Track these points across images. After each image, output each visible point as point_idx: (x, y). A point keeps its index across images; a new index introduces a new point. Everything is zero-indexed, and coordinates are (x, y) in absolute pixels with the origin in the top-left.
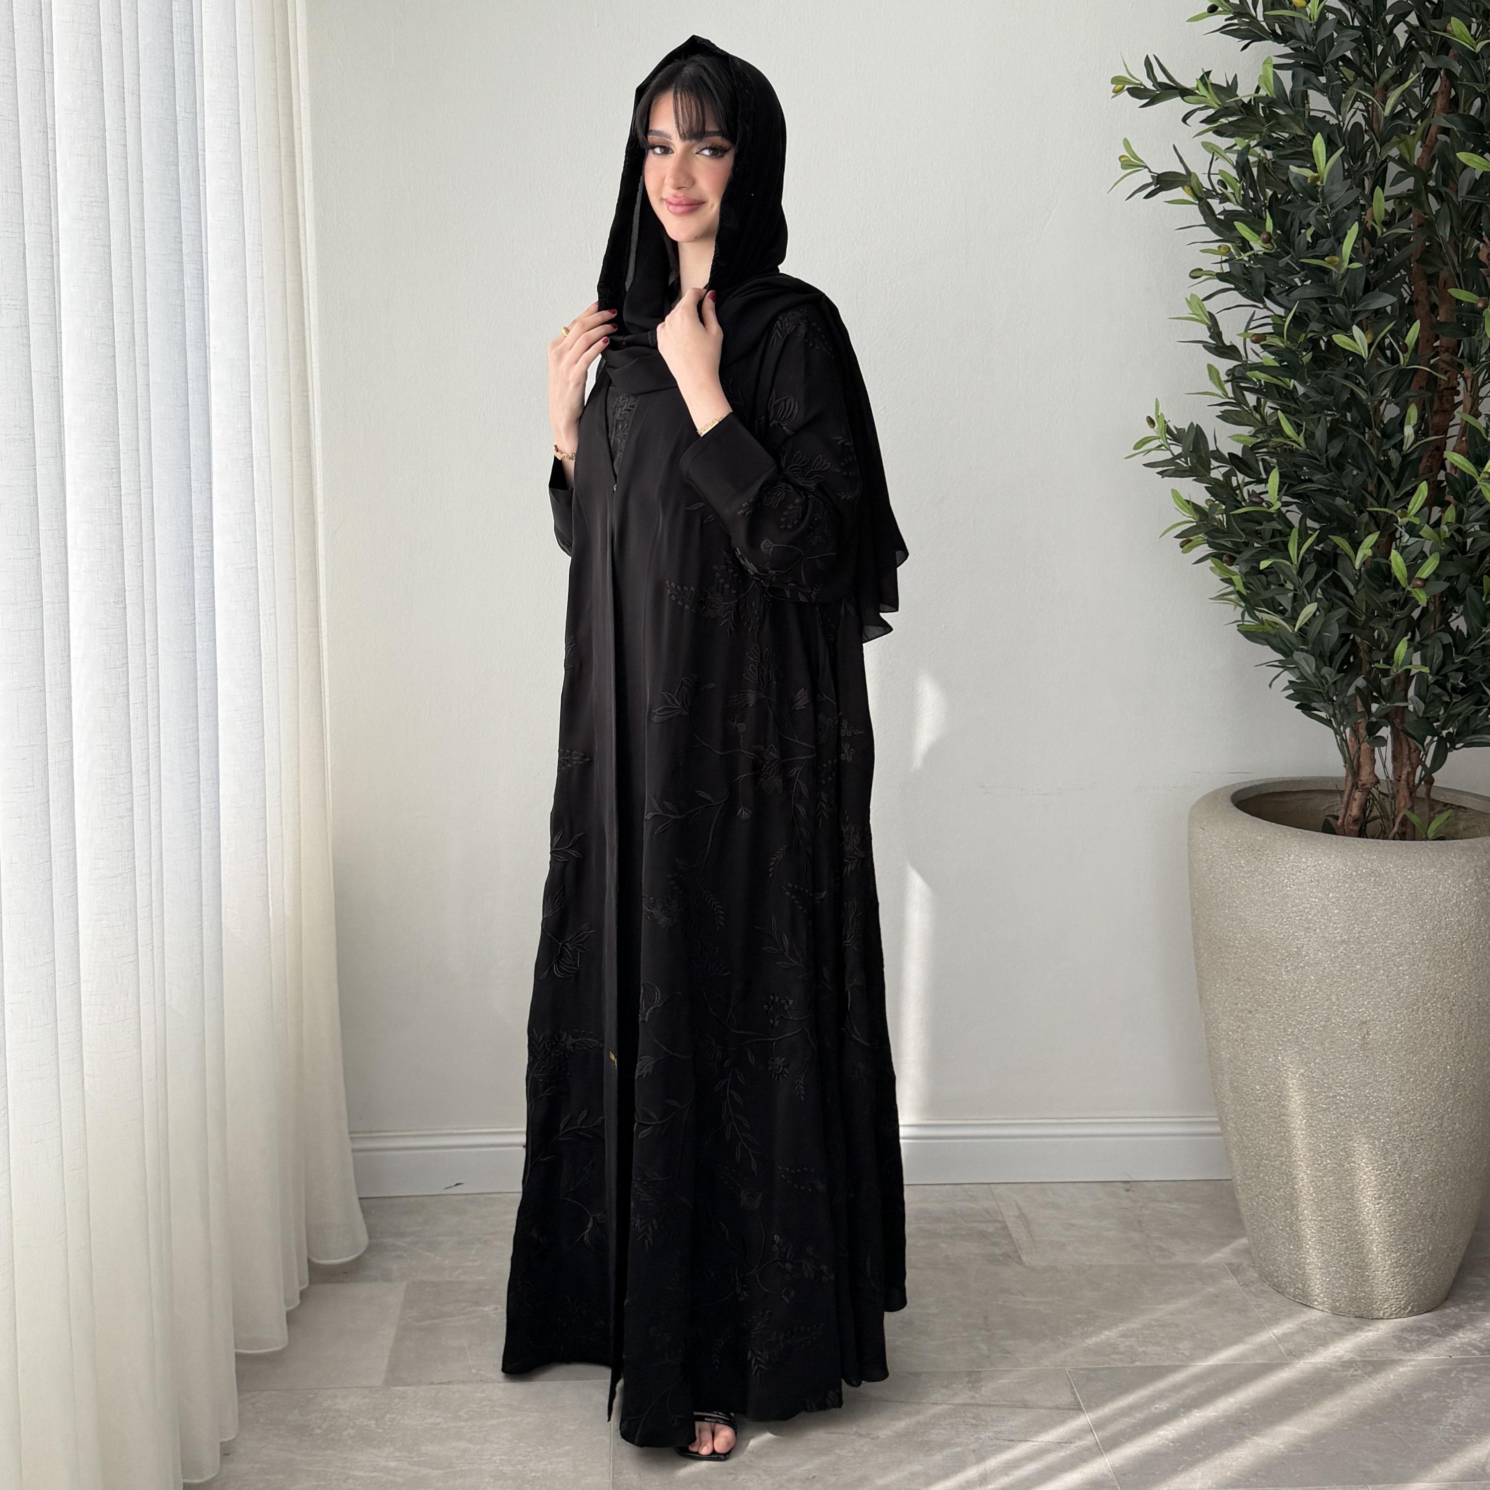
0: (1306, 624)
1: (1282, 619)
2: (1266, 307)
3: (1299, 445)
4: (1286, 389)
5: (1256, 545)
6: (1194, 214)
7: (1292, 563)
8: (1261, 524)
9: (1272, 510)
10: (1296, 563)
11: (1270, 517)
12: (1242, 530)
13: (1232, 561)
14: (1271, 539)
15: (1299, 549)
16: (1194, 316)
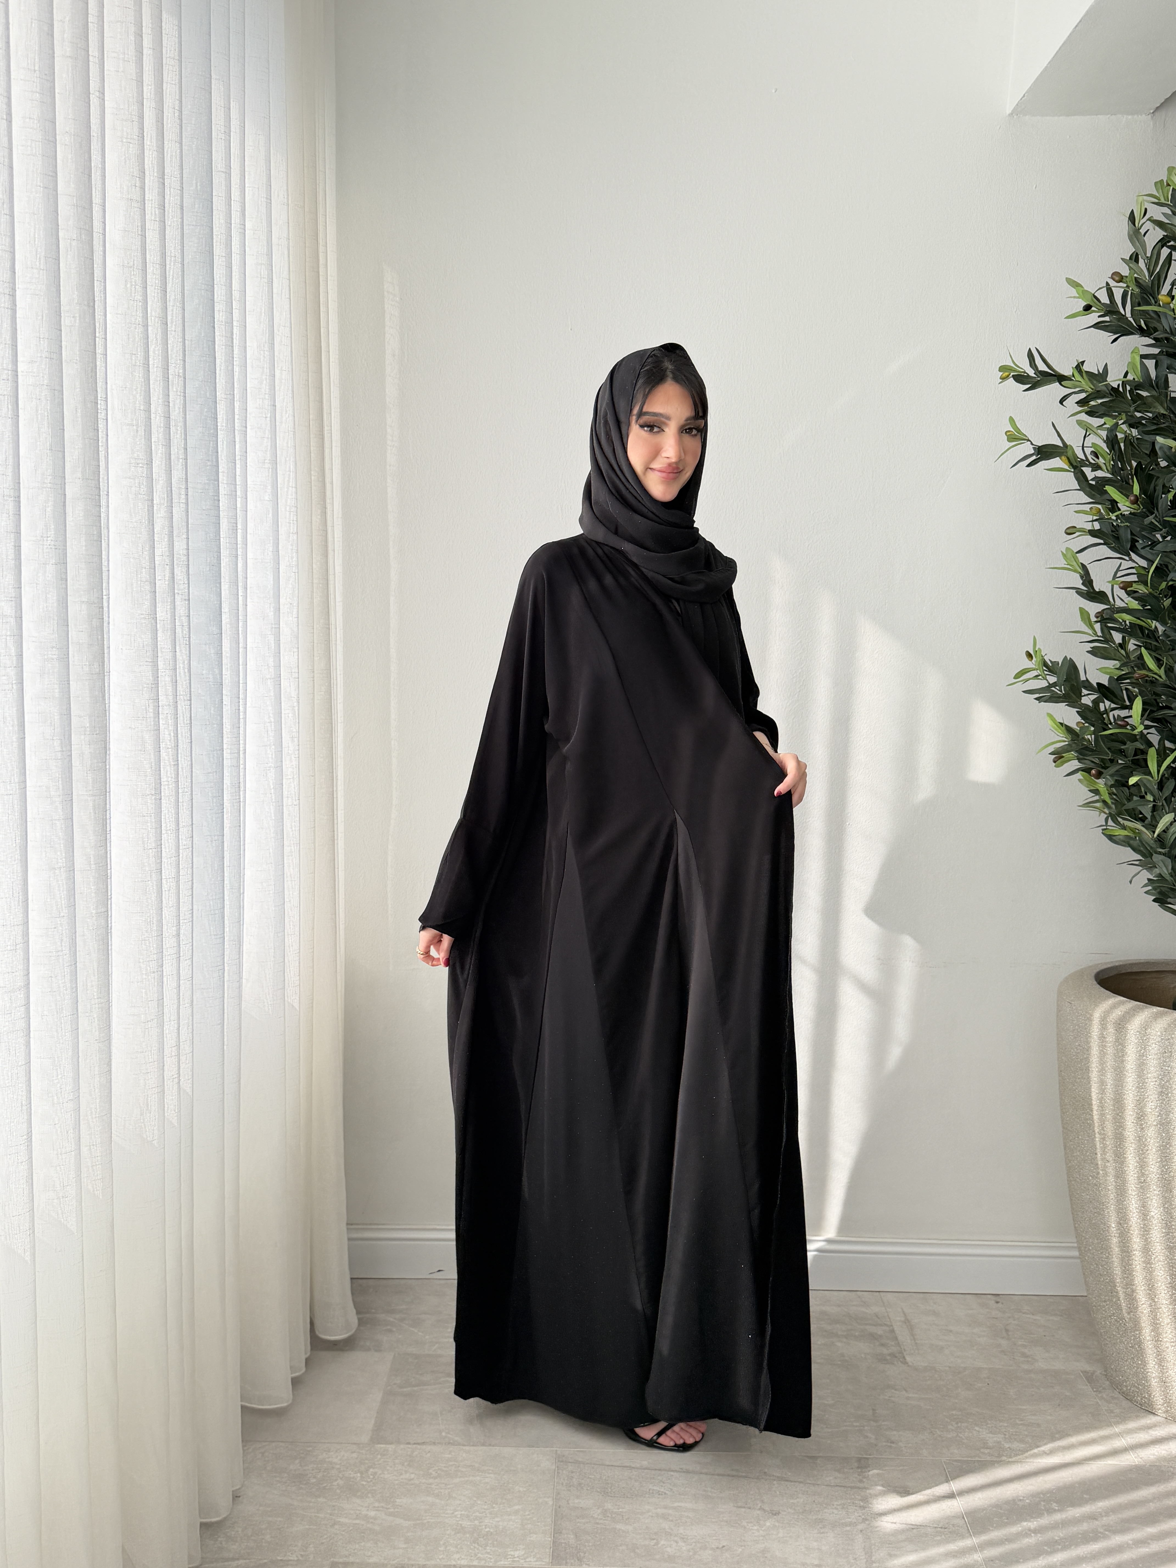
0: (1164, 831)
1: (1143, 826)
2: (1131, 559)
3: (1160, 677)
4: (1148, 629)
5: (1120, 762)
6: (1070, 480)
7: (1153, 778)
8: (1125, 744)
9: (1136, 732)
10: (1157, 778)
11: (1133, 738)
12: (1109, 749)
13: (1099, 775)
14: (1134, 756)
15: (1159, 766)
16: (1069, 567)
